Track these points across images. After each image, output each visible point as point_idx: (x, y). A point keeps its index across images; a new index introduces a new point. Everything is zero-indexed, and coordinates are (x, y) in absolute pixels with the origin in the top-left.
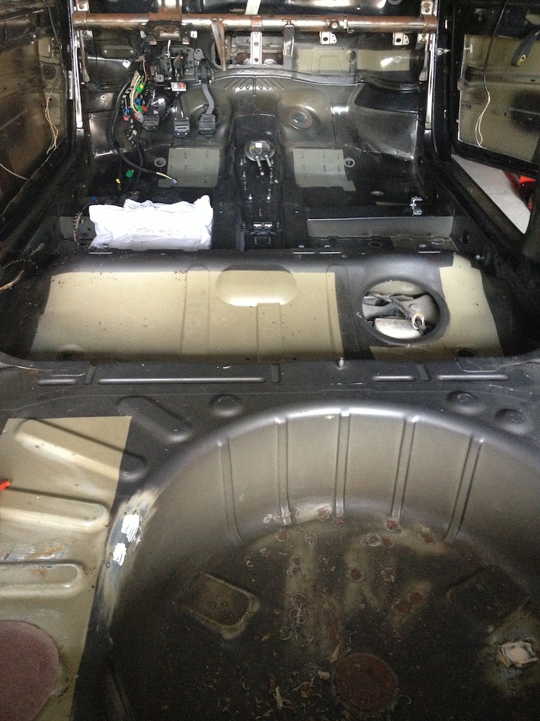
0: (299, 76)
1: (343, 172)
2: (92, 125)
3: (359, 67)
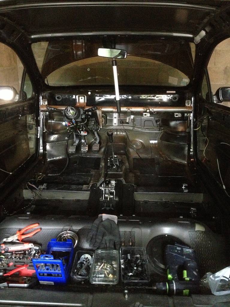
0: (136, 128)
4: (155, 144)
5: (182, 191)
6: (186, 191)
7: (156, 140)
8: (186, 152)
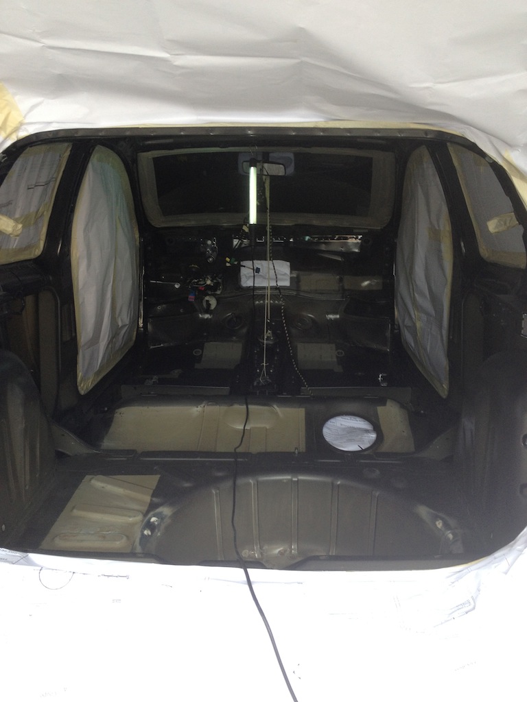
0: (302, 294)
1: (335, 360)
2: (149, 327)
3: (346, 287)
4: (336, 320)
5: (378, 384)
6: (384, 385)
7: (336, 314)
8: (388, 334)
